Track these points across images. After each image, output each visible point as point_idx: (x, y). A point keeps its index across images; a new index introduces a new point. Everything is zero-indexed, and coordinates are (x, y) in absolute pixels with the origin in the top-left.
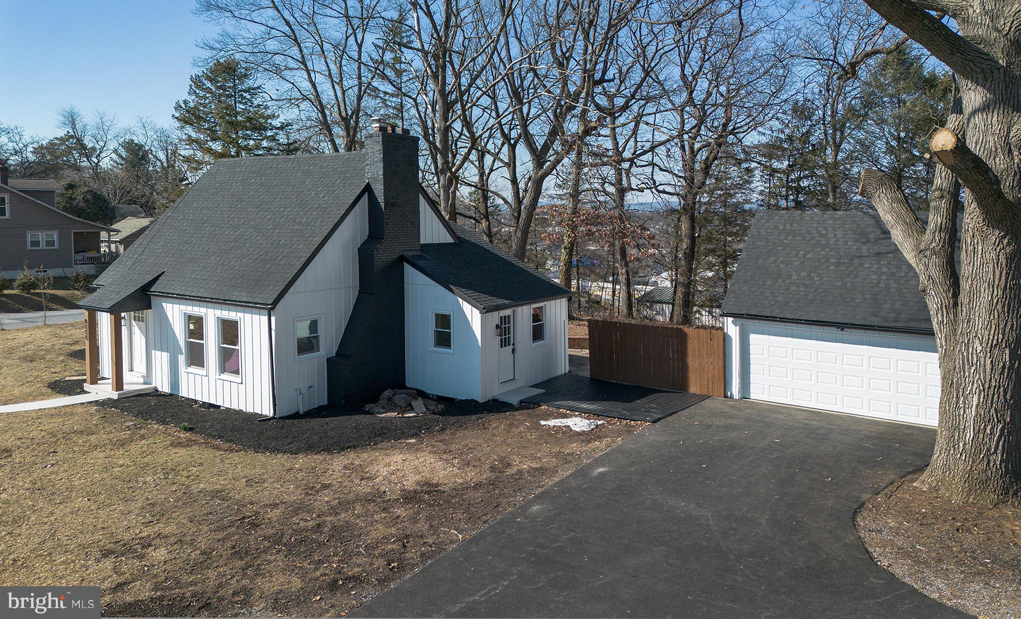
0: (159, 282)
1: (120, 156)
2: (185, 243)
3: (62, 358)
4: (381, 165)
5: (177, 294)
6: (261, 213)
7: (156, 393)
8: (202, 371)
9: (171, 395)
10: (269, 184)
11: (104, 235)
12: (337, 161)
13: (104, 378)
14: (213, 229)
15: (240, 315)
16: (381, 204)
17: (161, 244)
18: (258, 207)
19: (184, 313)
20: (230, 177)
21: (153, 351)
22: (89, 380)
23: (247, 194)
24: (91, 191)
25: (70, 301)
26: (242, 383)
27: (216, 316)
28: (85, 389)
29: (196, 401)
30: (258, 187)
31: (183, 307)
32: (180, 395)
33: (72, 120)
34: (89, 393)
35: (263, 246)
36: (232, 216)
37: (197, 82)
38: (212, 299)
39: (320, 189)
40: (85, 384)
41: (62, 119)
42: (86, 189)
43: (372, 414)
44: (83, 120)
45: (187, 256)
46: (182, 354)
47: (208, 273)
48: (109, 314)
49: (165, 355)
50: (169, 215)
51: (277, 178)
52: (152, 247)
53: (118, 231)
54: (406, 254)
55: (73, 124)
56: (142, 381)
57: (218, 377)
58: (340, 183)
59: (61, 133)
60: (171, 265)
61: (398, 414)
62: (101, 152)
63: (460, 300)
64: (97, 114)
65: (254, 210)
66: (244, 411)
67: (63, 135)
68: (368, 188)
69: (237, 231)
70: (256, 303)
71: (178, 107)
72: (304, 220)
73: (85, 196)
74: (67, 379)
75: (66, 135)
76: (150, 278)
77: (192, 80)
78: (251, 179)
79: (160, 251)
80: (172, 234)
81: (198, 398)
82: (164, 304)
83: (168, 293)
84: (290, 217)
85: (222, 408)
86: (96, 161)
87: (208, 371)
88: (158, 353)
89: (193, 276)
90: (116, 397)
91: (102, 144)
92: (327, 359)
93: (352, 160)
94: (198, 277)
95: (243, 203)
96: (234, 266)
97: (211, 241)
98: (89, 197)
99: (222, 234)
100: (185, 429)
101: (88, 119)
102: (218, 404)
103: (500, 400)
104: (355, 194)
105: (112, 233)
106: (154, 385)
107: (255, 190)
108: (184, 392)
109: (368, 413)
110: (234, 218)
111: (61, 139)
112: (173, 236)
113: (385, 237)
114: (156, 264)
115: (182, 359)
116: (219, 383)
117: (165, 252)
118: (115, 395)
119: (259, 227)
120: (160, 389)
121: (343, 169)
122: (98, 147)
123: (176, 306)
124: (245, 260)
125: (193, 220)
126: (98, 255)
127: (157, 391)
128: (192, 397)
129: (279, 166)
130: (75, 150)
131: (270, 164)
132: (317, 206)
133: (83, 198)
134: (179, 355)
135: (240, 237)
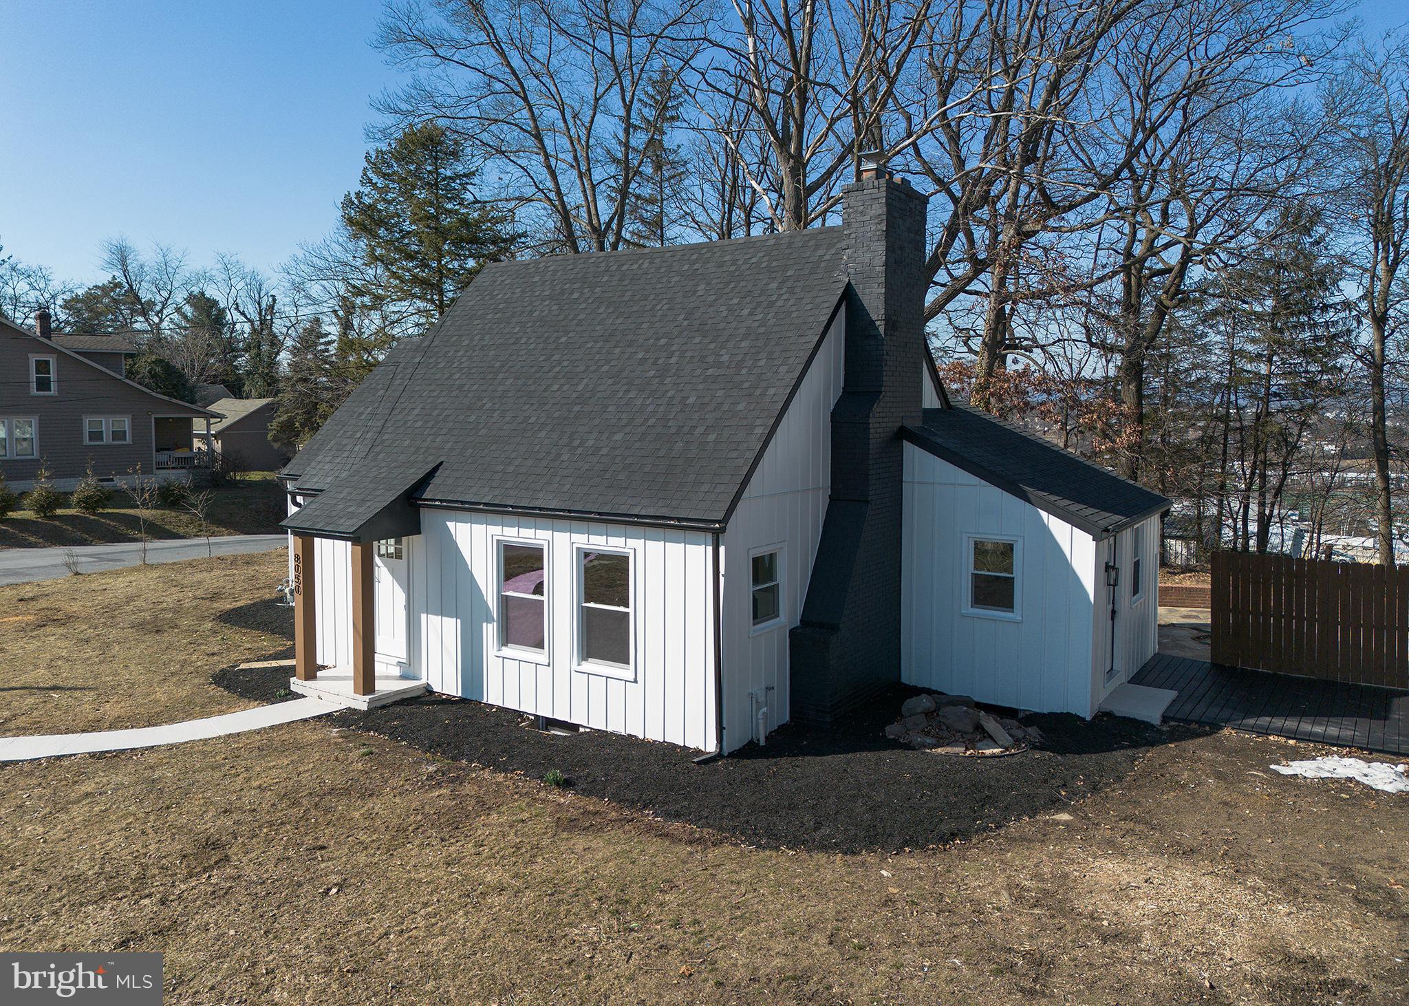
0: (436, 481)
1: (185, 317)
2: (469, 408)
3: (209, 625)
4: (881, 247)
5: (485, 504)
6: (617, 350)
7: (427, 697)
8: (539, 656)
9: (463, 700)
10: (614, 299)
11: (199, 425)
12: (752, 250)
13: (324, 667)
14: (520, 382)
15: (632, 543)
16: (878, 323)
17: (416, 412)
18: (607, 341)
19: (498, 541)
20: (523, 292)
21: (424, 616)
22: (301, 670)
23: (572, 320)
24: (161, 361)
25: (160, 527)
26: (635, 681)
27: (575, 546)
28: (293, 688)
29: (520, 714)
30: (594, 306)
31: (495, 530)
32: (485, 701)
33: (122, 257)
34: (304, 696)
35: (650, 409)
36: (556, 357)
37: (378, 163)
38: (569, 511)
39: (735, 301)
40: (293, 680)
41: (107, 256)
42: (154, 358)
43: (908, 747)
44: (139, 257)
45: (483, 432)
46: (489, 619)
47: (544, 463)
48: (349, 543)
49: (451, 626)
50: (417, 360)
51: (628, 287)
52: (400, 417)
53: (221, 417)
54: (909, 424)
55: (123, 262)
56: (396, 672)
57: (575, 667)
58: (779, 288)
59: (104, 278)
60: (452, 449)
61: (967, 749)
62: (163, 308)
63: (1044, 514)
64: (159, 251)
65: (599, 345)
66: (641, 737)
67: (106, 282)
68: (849, 295)
69: (577, 385)
70: (679, 519)
71: (348, 203)
72: (725, 358)
73: (152, 369)
74: (243, 666)
75: (110, 283)
76: (415, 475)
77: (369, 161)
78: (571, 293)
79: (419, 424)
80: (435, 394)
81: (528, 707)
82: (451, 525)
83: (463, 502)
84: (689, 354)
85: (582, 730)
86: (156, 320)
87: (551, 655)
88: (435, 620)
89: (511, 469)
90: (364, 707)
91: (165, 294)
92: (791, 631)
93: (789, 247)
94: (523, 470)
95: (570, 335)
96: (599, 449)
97: (525, 404)
98: (158, 369)
99: (544, 391)
100: (558, 784)
101: (145, 255)
102: (574, 721)
103: (1117, 714)
104: (826, 305)
105: (212, 420)
106: (423, 681)
107: (588, 311)
108: (493, 696)
109: (895, 745)
110: (559, 362)
111: (103, 288)
112: (438, 397)
113: (883, 389)
114: (418, 448)
115: (490, 632)
116: (580, 680)
117: (430, 425)
118: (361, 703)
119: (625, 374)
120: (437, 688)
121: (774, 264)
122: (159, 298)
123: (479, 529)
124: (619, 436)
125: (470, 368)
126: (189, 455)
127: (432, 692)
128: (511, 704)
129: (625, 268)
130: (124, 304)
131: (603, 265)
132: (743, 331)
133: (150, 372)
134: (485, 624)
135: (588, 395)
